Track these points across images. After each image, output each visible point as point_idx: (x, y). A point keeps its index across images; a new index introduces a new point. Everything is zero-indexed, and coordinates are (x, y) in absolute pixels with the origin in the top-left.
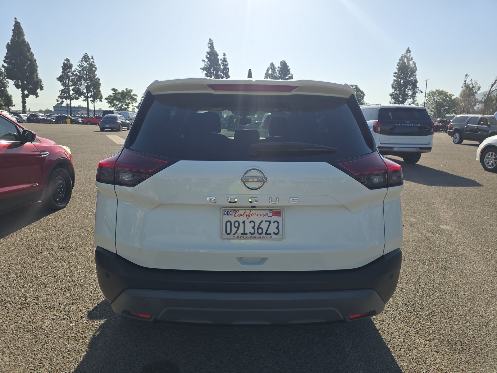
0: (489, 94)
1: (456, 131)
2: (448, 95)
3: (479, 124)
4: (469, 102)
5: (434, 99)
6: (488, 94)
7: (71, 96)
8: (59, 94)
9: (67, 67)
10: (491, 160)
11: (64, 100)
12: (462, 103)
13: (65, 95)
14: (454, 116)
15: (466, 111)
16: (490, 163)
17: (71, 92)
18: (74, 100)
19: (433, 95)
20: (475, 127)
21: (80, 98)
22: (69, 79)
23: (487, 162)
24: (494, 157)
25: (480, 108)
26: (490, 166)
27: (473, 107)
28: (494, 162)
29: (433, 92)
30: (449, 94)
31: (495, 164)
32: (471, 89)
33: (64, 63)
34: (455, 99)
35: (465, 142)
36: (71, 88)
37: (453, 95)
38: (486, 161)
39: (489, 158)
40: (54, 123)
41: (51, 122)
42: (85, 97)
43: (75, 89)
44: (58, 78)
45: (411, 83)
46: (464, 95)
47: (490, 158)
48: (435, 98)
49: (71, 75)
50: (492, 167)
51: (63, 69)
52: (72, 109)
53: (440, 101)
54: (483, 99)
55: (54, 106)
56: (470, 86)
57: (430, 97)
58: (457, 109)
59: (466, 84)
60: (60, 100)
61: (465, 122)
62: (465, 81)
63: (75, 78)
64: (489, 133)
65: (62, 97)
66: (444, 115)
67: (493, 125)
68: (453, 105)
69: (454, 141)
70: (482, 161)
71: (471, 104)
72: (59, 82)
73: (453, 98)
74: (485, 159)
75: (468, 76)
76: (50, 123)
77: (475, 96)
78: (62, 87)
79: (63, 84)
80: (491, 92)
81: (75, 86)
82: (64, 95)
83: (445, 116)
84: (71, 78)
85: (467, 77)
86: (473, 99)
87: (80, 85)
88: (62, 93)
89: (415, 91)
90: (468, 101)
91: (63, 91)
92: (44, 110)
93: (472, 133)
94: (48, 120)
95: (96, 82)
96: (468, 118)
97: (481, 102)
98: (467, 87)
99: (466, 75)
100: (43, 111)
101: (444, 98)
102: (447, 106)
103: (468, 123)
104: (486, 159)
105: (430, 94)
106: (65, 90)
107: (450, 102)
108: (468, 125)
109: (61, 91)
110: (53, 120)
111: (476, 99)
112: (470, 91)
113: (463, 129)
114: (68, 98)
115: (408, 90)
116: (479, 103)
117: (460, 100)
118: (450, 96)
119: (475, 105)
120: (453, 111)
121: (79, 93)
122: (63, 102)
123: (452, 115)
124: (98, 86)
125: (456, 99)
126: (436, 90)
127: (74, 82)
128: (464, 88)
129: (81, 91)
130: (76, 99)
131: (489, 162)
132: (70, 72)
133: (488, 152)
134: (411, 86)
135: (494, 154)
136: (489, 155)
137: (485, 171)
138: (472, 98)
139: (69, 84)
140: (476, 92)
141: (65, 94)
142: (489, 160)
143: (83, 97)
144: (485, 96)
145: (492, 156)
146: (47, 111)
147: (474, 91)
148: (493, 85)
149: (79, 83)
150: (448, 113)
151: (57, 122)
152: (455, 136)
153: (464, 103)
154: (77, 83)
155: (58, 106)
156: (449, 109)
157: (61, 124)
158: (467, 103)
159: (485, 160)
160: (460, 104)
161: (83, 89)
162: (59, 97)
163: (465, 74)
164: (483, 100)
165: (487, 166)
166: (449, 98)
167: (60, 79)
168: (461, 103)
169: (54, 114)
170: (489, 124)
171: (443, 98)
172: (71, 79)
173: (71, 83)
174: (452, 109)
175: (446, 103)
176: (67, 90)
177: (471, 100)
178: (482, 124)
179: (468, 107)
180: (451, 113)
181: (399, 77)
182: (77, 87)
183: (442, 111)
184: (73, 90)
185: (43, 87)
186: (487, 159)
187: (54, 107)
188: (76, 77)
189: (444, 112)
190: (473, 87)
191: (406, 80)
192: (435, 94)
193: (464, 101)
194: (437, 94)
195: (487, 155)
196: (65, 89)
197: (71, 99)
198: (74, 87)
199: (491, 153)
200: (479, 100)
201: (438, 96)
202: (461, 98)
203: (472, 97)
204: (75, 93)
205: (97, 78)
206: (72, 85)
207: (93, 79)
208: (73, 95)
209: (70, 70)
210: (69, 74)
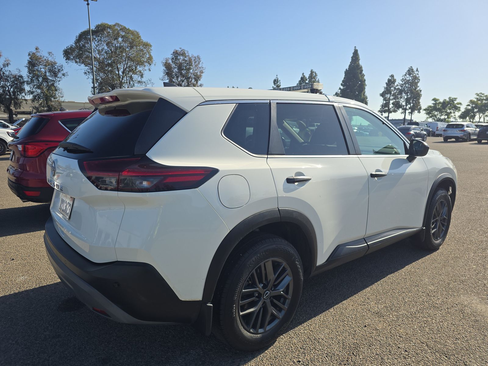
8: (379, 108)
9: (390, 83)
17: (391, 106)
21: (398, 110)
22: (391, 93)
33: (389, 79)
36: (391, 102)
42: (403, 109)
43: (395, 102)
44: (380, 94)
49: (394, 89)
51: (386, 85)
63: (396, 92)
65: (382, 110)
72: (381, 97)
78: (384, 102)
79: (385, 99)
81: (395, 100)
87: (400, 99)
91: (383, 106)
106: (385, 104)
109: (381, 106)
114: (387, 111)
121: (398, 106)
124: (418, 98)
127: (396, 96)
129: (401, 104)
130: (394, 112)
139: (390, 98)
141: (385, 108)
143: (401, 109)
154: (398, 97)
161: (402, 102)
167: (382, 95)
173: (392, 97)
176: (387, 104)
182: (397, 100)
184: (393, 104)
188: (398, 91)
197: (390, 112)
198: (394, 100)
204: (394, 107)
205: (418, 90)
206: (393, 99)
207: (414, 91)
208: (392, 109)
209: (393, 85)
210: (391, 88)
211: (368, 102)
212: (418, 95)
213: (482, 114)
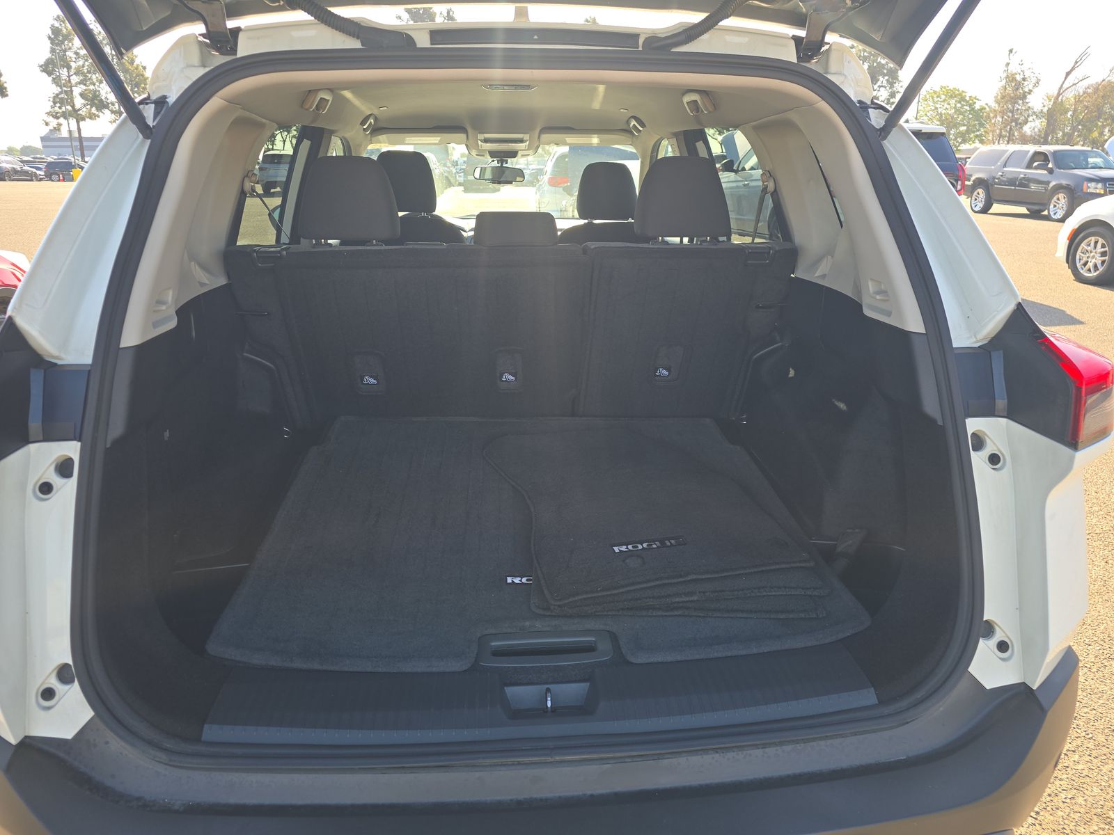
0: (1059, 94)
1: (980, 183)
2: (968, 98)
3: (1029, 166)
4: (1013, 116)
5: (936, 108)
6: (1055, 95)
7: (79, 110)
8: (48, 106)
9: (61, 38)
10: (1093, 255)
11: (62, 120)
12: (998, 117)
13: (64, 109)
14: (976, 149)
15: (1006, 136)
16: (1090, 265)
17: (79, 102)
18: (88, 120)
19: (933, 98)
20: (1020, 172)
21: (101, 114)
22: (69, 68)
23: (1082, 262)
24: (1099, 249)
25: (1036, 130)
26: (1089, 270)
27: (1021, 128)
28: (1100, 262)
29: (935, 92)
30: (970, 97)
31: (1102, 265)
32: (1018, 85)
33: (53, 26)
34: (982, 109)
35: (996, 208)
36: (77, 91)
37: (978, 99)
38: (1080, 259)
39: (1087, 251)
40: (41, 180)
41: (30, 177)
42: (113, 112)
43: (86, 92)
44: (41, 66)
45: (885, 71)
46: (1003, 97)
47: (1091, 252)
48: (938, 106)
49: (75, 56)
50: (1095, 274)
51: (51, 43)
52: (85, 144)
53: (948, 114)
54: (1044, 106)
55: (41, 138)
56: (1019, 78)
57: (926, 103)
58: (985, 132)
59: (1009, 71)
60: (53, 123)
61: (999, 164)
62: (1008, 64)
63: (83, 66)
64: (1049, 188)
65: (57, 113)
66: (955, 146)
67: (1060, 169)
68: (977, 122)
69: (973, 206)
70: (1070, 258)
71: (1016, 121)
72: (45, 75)
73: (977, 107)
74: (1079, 253)
75: (1014, 51)
76: (32, 180)
77: (1027, 101)
78: (57, 90)
79: (57, 81)
80: (1063, 92)
81: (85, 85)
82: (60, 108)
83: (959, 148)
84: (73, 65)
85: (1011, 55)
86: (1023, 108)
87: (97, 84)
88: (55, 103)
89: (895, 89)
90: (1012, 112)
91: (56, 100)
92: (19, 147)
93: (1013, 188)
94: (26, 173)
95: (137, 75)
96: (1008, 153)
97: (1038, 115)
98: (1011, 79)
99: (1011, 51)
100: (17, 151)
101: (959, 105)
102: (964, 125)
103: (1005, 166)
104: (1082, 255)
105: (928, 96)
106: (60, 96)
107: (971, 116)
108: (1005, 169)
109: (52, 100)
110: (38, 172)
111: (1029, 107)
112: (1017, 89)
113: (994, 178)
114: (70, 115)
115: (880, 87)
116: (1034, 117)
117: (995, 111)
118: (971, 102)
119: (1026, 122)
120: (977, 136)
121: (96, 102)
122: (59, 125)
123: (973, 146)
124: (143, 85)
125: (985, 109)
126: (942, 88)
127: (84, 75)
128: (1004, 81)
129: (103, 98)
130: (91, 118)
131: (1087, 262)
132: (70, 49)
133: (1088, 237)
134: (886, 78)
135: (1101, 241)
136: (1089, 245)
137: (1076, 282)
138: (1019, 106)
139: (70, 81)
140: (1030, 92)
141: (63, 105)
142: (1088, 257)
143: (107, 112)
144: (1050, 100)
145: (1095, 247)
146: (26, 150)
147: (1026, 90)
148: (1068, 74)
149: (94, 77)
150: (964, 141)
151: (49, 177)
152: (975, 193)
153: (1003, 118)
154: (90, 79)
155: (51, 137)
156: (968, 131)
157: (59, 181)
158: (1009, 117)
159: (1078, 257)
160: (993, 121)
161: (106, 93)
162: (48, 114)
163: (1010, 48)
164: (1045, 110)
165: (1081, 272)
166: (970, 105)
167: (48, 68)
168: (996, 117)
169: (43, 156)
170: (1050, 165)
171: (956, 105)
172: (73, 67)
173: (75, 79)
174: (974, 132)
175: (961, 117)
176: (66, 97)
177: (1018, 109)
178: (1036, 168)
179: (1011, 126)
180: (971, 142)
181: (860, 56)
182: (92, 87)
183: (951, 136)
184: (82, 95)
185: (6, 88)
186: (1083, 253)
187: (43, 139)
188: (87, 63)
189: (956, 139)
190: (1024, 79)
191: (875, 64)
192: (938, 97)
193: (1003, 113)
194: (943, 97)
195: (1083, 245)
196: (61, 93)
197: (80, 119)
198: (84, 87)
199: (1093, 239)
200: (1035, 110)
201: (944, 101)
202: (997, 105)
203: (1020, 102)
204: (88, 104)
205: (138, 65)
206: (80, 83)
207: (130, 67)
208: (84, 109)
209: (70, 44)
210: (67, 53)
211: (5, 85)
212: (141, 77)
213: (286, 133)
